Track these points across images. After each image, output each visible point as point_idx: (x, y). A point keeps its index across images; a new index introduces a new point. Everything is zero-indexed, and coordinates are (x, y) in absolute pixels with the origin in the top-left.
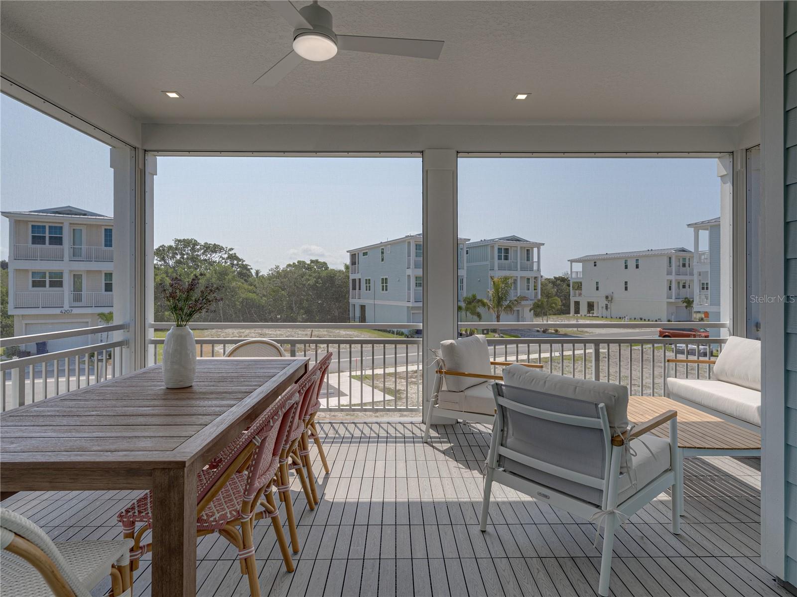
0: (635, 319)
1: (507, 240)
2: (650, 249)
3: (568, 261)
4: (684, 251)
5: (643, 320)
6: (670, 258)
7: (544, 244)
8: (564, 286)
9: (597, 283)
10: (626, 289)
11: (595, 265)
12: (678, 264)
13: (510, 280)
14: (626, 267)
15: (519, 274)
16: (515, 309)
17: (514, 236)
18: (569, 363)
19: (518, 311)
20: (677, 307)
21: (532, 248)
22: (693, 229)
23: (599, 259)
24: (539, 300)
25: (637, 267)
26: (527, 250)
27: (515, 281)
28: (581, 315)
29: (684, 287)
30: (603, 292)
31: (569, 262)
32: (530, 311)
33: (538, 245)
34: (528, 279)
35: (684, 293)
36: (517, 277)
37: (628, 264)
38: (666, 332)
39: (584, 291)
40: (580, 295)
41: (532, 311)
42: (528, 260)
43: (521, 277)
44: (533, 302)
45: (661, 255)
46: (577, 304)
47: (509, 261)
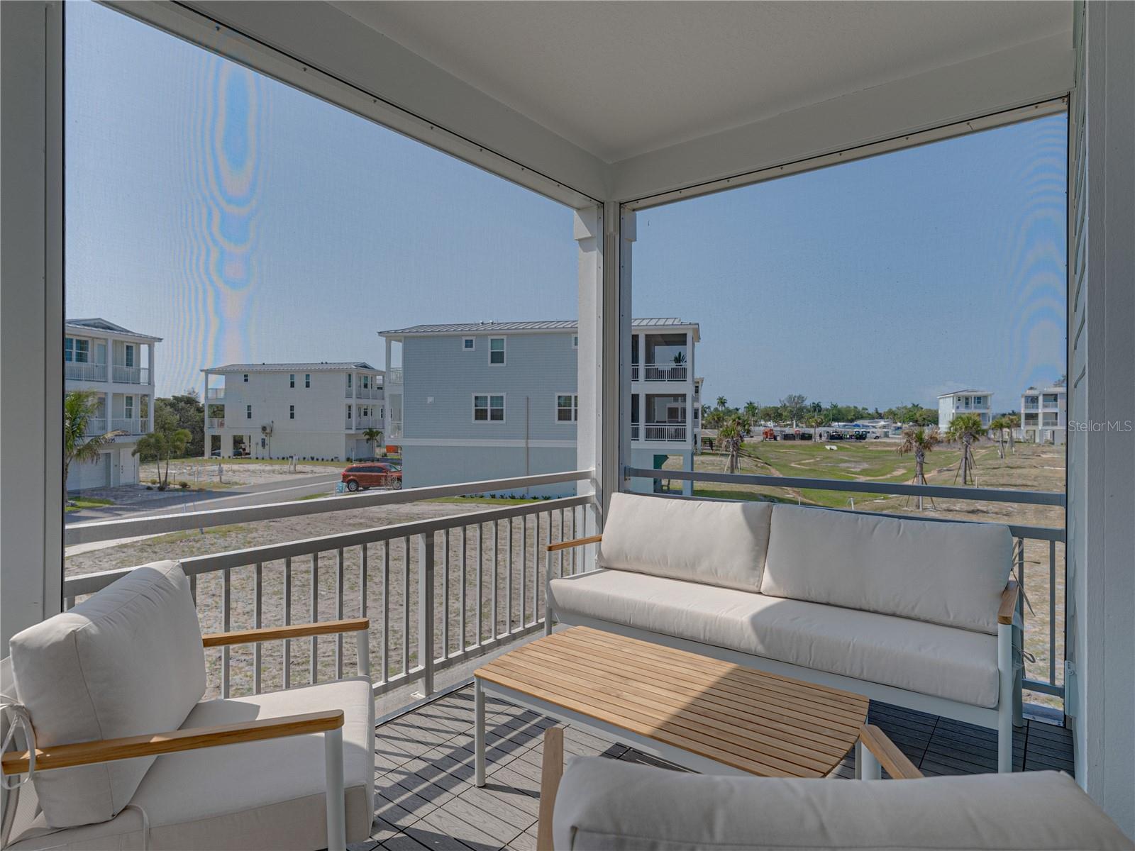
0: (304, 458)
1: (84, 325)
2: (324, 362)
3: (202, 371)
4: (366, 367)
5: (315, 459)
6: (350, 375)
7: (160, 340)
8: (192, 410)
9: (249, 407)
10: (292, 416)
11: (246, 380)
12: (359, 384)
13: (90, 399)
14: (292, 385)
15: (109, 388)
16: (101, 452)
17: (99, 319)
18: (215, 538)
19: (108, 455)
20: (357, 440)
21: (138, 345)
22: (384, 338)
23: (253, 372)
24: (150, 436)
25: (308, 385)
26: (127, 347)
27: (102, 402)
28: (223, 457)
29: (366, 414)
30: (259, 420)
31: (203, 374)
32: (133, 454)
33: (151, 341)
34: (129, 399)
35: (368, 422)
36: (106, 394)
37: (296, 381)
38: (350, 476)
39: (227, 420)
40: (222, 425)
41: (138, 455)
42: (129, 363)
43: (115, 395)
44: (140, 438)
45: (339, 371)
46: (216, 440)
47: (90, 363)
